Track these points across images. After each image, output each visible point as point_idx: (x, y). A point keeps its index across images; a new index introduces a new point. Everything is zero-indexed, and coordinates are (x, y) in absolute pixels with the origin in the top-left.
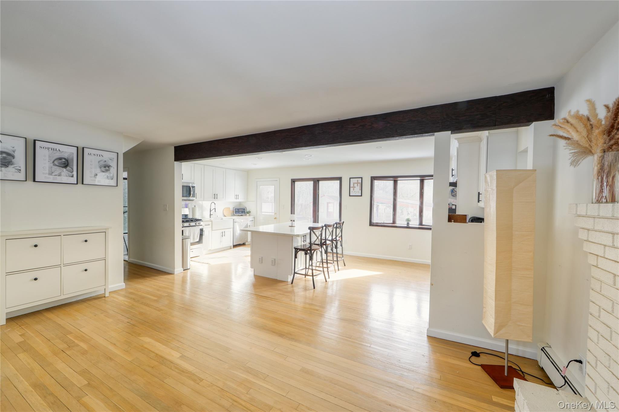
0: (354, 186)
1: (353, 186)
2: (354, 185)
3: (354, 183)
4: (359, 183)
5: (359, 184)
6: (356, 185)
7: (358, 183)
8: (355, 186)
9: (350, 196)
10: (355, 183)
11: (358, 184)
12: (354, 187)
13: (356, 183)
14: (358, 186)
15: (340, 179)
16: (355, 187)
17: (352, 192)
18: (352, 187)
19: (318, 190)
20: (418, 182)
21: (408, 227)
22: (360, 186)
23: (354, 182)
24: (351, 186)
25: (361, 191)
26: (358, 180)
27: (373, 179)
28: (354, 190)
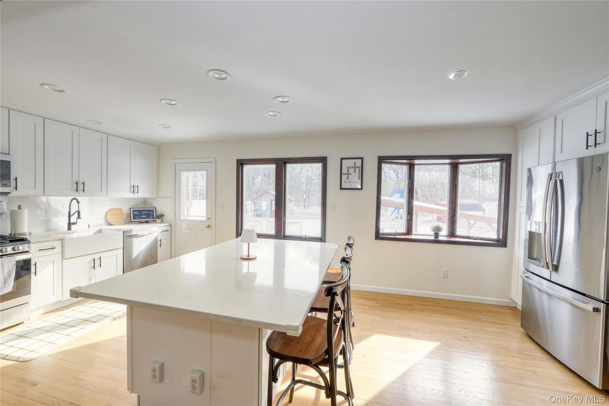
0: (348, 172)
1: (346, 172)
2: (348, 170)
3: (348, 167)
4: (357, 167)
5: (357, 170)
6: (351, 171)
7: (355, 167)
8: (350, 172)
9: (341, 189)
10: (350, 167)
11: (355, 170)
12: (348, 174)
13: (353, 167)
14: (355, 172)
15: (323, 160)
16: (350, 174)
17: (345, 182)
18: (346, 174)
19: (285, 178)
22: (359, 172)
24: (343, 172)
25: (360, 180)
26: (355, 163)
27: (382, 160)
28: (348, 179)
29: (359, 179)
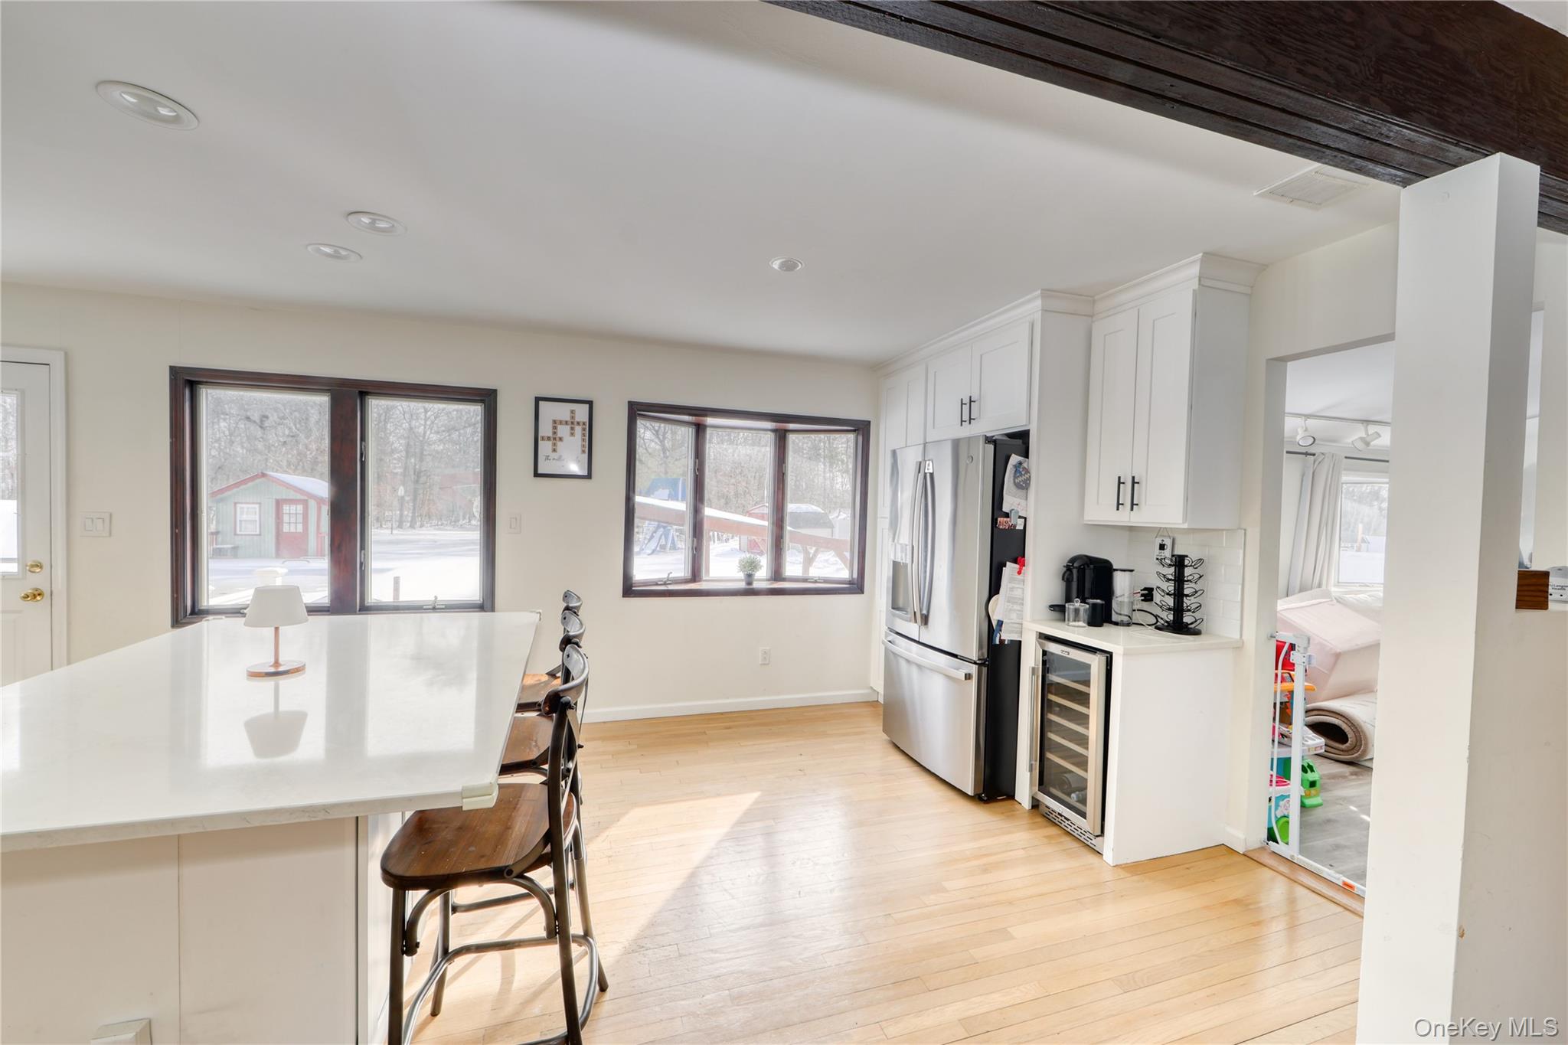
0: (555, 433)
1: (550, 434)
2: (555, 428)
3: (555, 422)
4: (578, 423)
5: (578, 429)
6: (563, 431)
7: (572, 423)
8: (559, 435)
9: (536, 474)
10: (561, 422)
11: (572, 429)
12: (555, 439)
13: (566, 423)
14: (572, 434)
15: (487, 398)
16: (561, 439)
17: (547, 458)
18: (549, 438)
20: (770, 437)
21: (750, 592)
22: (584, 435)
23: (558, 418)
24: (541, 434)
25: (586, 456)
26: (572, 412)
27: (636, 411)
28: (554, 450)
29: (583, 452)
